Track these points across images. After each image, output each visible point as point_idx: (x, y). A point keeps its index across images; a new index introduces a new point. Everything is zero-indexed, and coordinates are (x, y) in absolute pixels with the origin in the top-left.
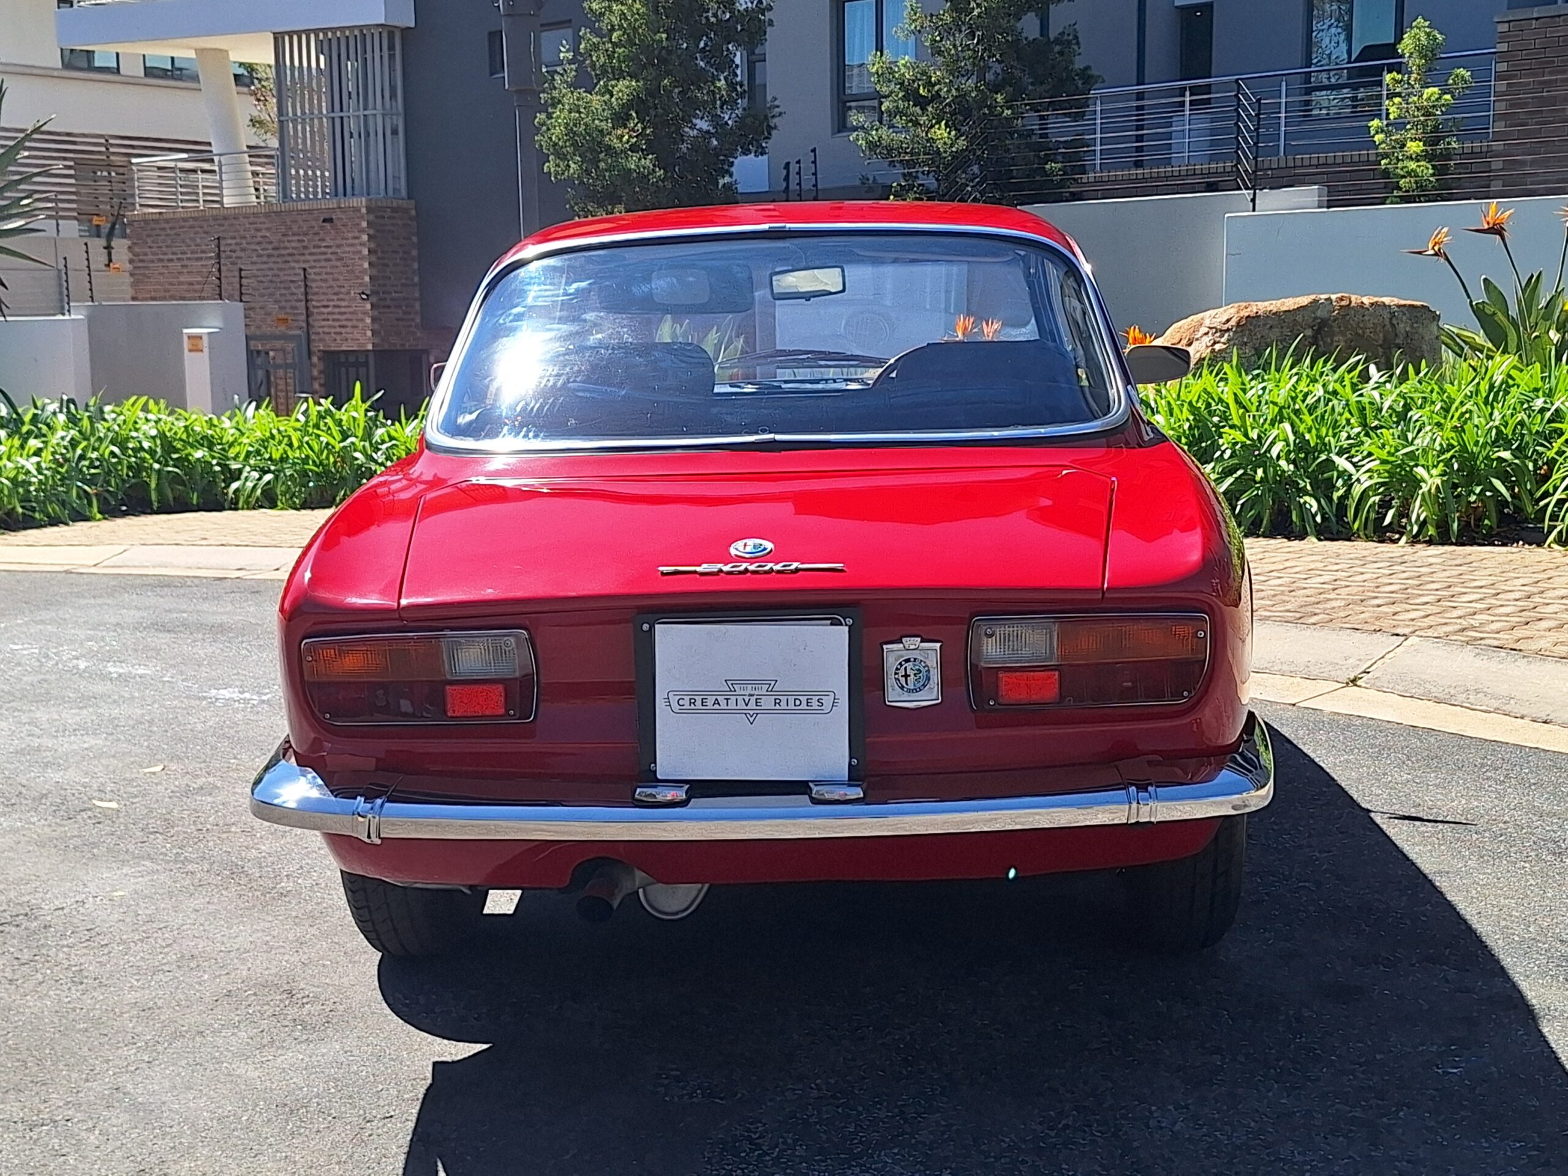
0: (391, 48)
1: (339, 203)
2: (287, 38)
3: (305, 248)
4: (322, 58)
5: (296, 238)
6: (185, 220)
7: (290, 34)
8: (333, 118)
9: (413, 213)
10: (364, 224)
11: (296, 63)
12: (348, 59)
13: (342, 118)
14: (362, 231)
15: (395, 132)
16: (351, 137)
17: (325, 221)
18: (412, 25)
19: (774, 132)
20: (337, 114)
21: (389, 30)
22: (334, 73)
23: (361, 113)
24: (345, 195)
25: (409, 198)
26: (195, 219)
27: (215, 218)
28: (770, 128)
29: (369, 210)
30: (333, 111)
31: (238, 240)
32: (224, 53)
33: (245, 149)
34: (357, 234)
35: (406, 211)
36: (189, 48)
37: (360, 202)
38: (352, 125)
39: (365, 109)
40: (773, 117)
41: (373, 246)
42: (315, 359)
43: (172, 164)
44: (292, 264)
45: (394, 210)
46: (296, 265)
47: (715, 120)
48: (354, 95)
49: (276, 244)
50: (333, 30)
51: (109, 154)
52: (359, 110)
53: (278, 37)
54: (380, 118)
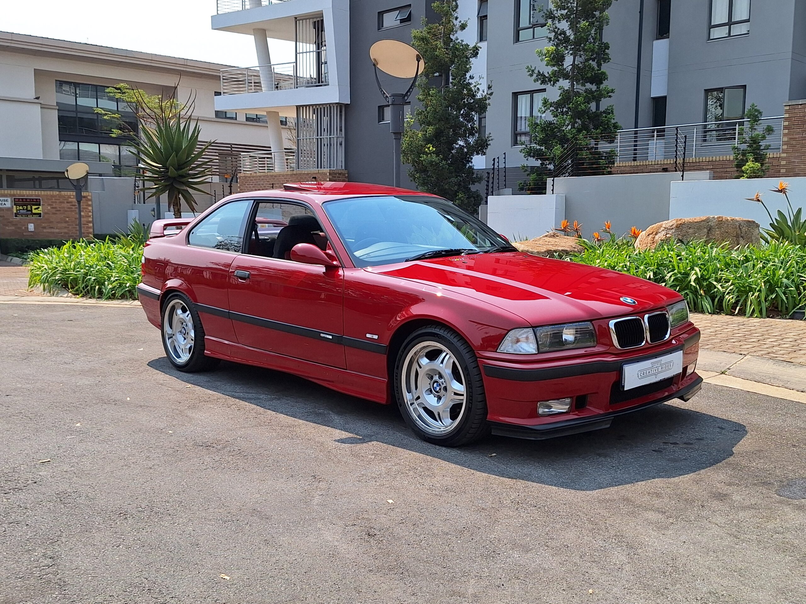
0: (341, 111)
1: (317, 171)
2: (301, 108)
4: (314, 115)
7: (303, 106)
8: (318, 139)
9: (347, 175)
11: (304, 116)
12: (324, 116)
13: (321, 139)
15: (341, 144)
16: (324, 146)
17: (313, 178)
18: (349, 103)
19: (489, 147)
20: (319, 137)
21: (340, 105)
22: (319, 121)
23: (328, 137)
24: (320, 168)
25: (345, 170)
26: (264, 176)
27: (271, 176)
28: (487, 145)
29: (329, 174)
30: (318, 136)
31: (280, 185)
32: (276, 113)
33: (284, 150)
35: (344, 175)
36: (264, 111)
37: (326, 171)
38: (325, 142)
39: (330, 135)
40: (489, 141)
43: (256, 155)
45: (339, 174)
47: (466, 142)
48: (326, 130)
50: (319, 105)
51: (232, 151)
52: (327, 135)
53: (298, 107)
54: (335, 139)
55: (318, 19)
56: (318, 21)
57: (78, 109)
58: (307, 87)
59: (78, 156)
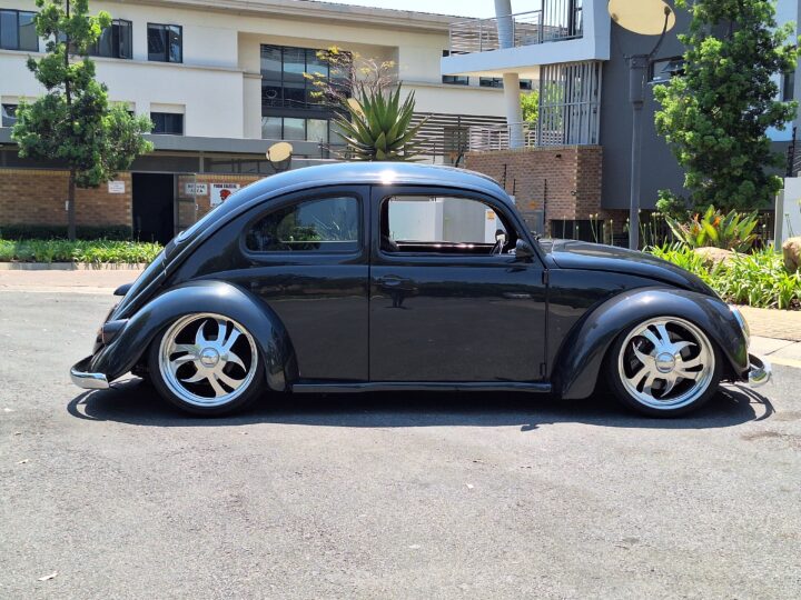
0: (597, 71)
1: (565, 147)
2: (546, 68)
3: (547, 169)
4: (562, 76)
5: (542, 165)
6: (491, 156)
7: (548, 66)
8: (565, 106)
9: (601, 152)
10: (576, 158)
11: (550, 79)
12: (575, 76)
13: (570, 106)
14: (575, 161)
15: (595, 112)
16: (574, 115)
17: (557, 156)
18: (608, 58)
20: (568, 104)
21: (596, 63)
22: (569, 84)
23: (579, 103)
24: (568, 143)
25: (600, 144)
26: (496, 155)
27: (506, 155)
29: (579, 151)
30: (566, 102)
31: (515, 166)
32: (518, 75)
34: (572, 163)
35: (597, 151)
36: (500, 73)
37: (575, 147)
38: (575, 110)
39: (581, 101)
41: (579, 168)
42: (547, 224)
44: (540, 177)
45: (592, 151)
48: (577, 95)
49: (533, 168)
50: (569, 63)
51: (459, 124)
52: (578, 101)
53: (542, 68)
54: (588, 105)
57: (285, 78)
58: (555, 41)
59: (282, 134)
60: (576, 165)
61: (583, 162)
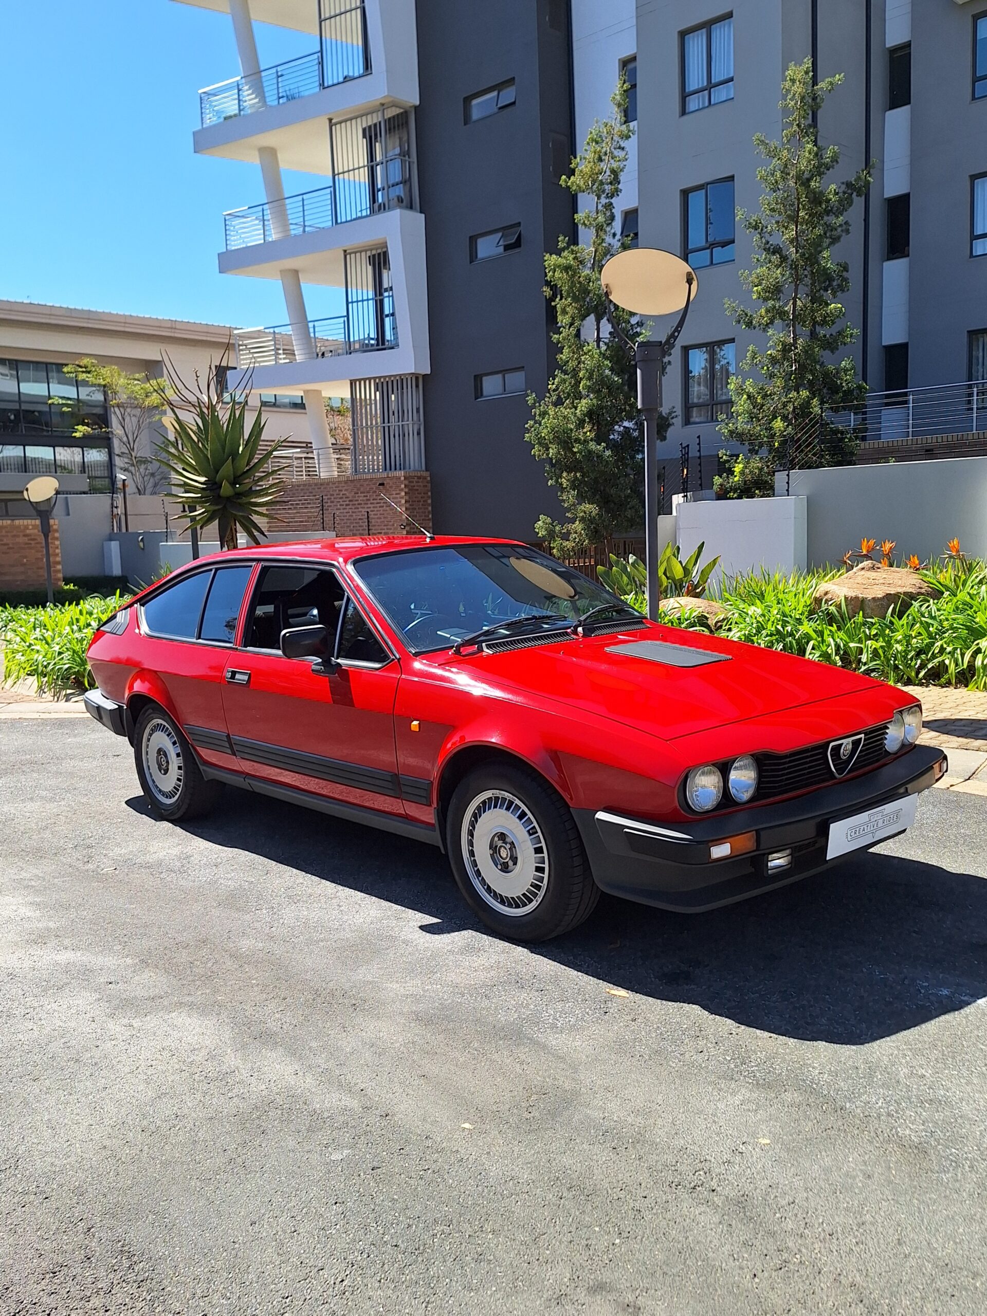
0: (417, 386)
1: (388, 474)
2: (358, 383)
3: (369, 500)
4: (378, 393)
5: (363, 495)
6: (298, 486)
7: (360, 380)
8: (384, 427)
9: (429, 478)
10: (403, 486)
11: (363, 397)
12: (393, 393)
13: (389, 427)
14: (402, 490)
15: (419, 434)
16: (394, 437)
17: (380, 485)
18: (429, 372)
20: (386, 425)
21: (416, 377)
22: (385, 400)
23: (400, 423)
24: (391, 470)
25: (427, 470)
26: (304, 485)
27: (316, 484)
29: (405, 478)
30: (384, 423)
31: (329, 497)
32: (319, 392)
33: (331, 446)
34: (398, 492)
35: (425, 478)
36: (300, 390)
37: (400, 474)
38: (394, 431)
39: (403, 421)
41: (407, 498)
43: (291, 455)
44: (360, 509)
45: (419, 478)
46: (363, 510)
48: (396, 414)
49: (350, 499)
50: (385, 377)
52: (399, 421)
53: (353, 383)
54: (411, 426)
55: (379, 251)
56: (379, 254)
57: (23, 399)
58: (365, 352)
59: (25, 466)
60: (403, 494)
61: (410, 491)
